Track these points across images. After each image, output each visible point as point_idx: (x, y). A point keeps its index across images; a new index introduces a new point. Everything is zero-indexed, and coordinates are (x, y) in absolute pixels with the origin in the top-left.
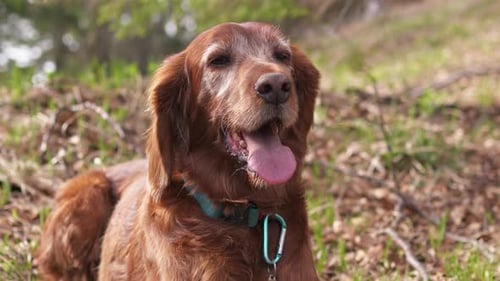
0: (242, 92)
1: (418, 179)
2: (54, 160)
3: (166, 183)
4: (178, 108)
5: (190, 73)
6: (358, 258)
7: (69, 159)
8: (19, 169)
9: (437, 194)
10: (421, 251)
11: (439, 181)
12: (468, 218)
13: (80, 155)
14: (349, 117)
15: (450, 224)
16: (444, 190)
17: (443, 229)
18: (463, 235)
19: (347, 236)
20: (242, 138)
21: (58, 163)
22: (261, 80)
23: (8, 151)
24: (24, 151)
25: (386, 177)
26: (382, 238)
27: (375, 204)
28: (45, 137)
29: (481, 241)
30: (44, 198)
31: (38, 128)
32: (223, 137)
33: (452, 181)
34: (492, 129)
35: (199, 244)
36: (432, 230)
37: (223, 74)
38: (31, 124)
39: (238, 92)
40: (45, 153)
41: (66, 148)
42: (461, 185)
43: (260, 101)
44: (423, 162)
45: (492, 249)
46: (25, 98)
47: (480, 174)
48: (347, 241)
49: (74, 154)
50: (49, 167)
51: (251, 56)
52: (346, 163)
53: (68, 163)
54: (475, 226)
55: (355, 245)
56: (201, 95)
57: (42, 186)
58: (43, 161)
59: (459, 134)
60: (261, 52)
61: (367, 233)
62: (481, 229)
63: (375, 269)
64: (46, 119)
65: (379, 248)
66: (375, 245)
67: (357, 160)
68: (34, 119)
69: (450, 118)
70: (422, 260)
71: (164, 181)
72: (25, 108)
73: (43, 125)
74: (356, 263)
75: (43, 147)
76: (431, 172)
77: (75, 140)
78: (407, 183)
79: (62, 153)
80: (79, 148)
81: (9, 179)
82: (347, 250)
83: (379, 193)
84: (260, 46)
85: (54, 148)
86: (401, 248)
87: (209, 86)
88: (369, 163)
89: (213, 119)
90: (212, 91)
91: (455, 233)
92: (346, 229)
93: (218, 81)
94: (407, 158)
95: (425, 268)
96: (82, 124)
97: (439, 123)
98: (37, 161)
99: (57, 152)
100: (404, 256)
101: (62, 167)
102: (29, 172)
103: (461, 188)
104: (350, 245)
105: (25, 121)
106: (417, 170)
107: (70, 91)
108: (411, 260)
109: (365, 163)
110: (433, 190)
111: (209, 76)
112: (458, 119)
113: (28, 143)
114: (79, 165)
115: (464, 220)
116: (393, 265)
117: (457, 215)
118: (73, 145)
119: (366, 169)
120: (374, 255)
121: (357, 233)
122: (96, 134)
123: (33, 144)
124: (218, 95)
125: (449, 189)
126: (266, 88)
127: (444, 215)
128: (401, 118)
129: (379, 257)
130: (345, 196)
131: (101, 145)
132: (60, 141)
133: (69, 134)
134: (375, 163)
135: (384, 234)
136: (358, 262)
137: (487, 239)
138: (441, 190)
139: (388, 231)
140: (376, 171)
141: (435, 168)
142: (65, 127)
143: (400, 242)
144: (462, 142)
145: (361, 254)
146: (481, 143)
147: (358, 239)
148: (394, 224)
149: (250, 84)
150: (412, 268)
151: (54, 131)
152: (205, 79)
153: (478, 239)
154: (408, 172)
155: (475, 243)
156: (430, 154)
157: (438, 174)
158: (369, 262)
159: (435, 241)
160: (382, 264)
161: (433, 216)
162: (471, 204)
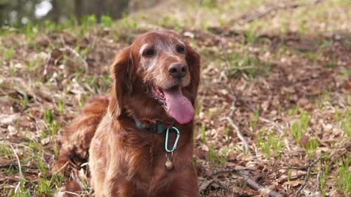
0: (161, 71)
1: (245, 83)
2: (51, 80)
3: (120, 114)
4: (127, 75)
5: (133, 57)
6: (212, 133)
7: (59, 78)
8: (32, 86)
9: (255, 91)
10: (244, 129)
11: (256, 84)
12: (270, 107)
13: (65, 76)
14: (209, 45)
15: (261, 111)
16: (259, 89)
17: (257, 115)
18: (267, 118)
19: (206, 121)
20: (162, 92)
21: (53, 81)
22: (171, 66)
23: (26, 75)
24: (35, 75)
25: (228, 83)
26: (225, 122)
27: (222, 98)
28: (46, 67)
29: (277, 122)
30: (46, 103)
31: (42, 60)
32: (150, 90)
33: (263, 84)
34: (285, 50)
35: (131, 142)
36: (251, 115)
37: (151, 60)
38: (38, 58)
39: (159, 70)
40: (46, 76)
41: (57, 72)
42: (267, 86)
43: (171, 77)
44: (247, 74)
45: (282, 127)
46: (35, 42)
47: (278, 79)
48: (207, 123)
49: (62, 75)
50: (48, 84)
51: (164, 51)
52: (207, 74)
53: (58, 81)
54: (274, 112)
55: (211, 125)
56: (139, 69)
57: (45, 96)
58: (45, 80)
59: (268, 54)
60: (169, 49)
61: (217, 118)
62: (277, 114)
63: (220, 141)
64: (46, 56)
65: (223, 128)
66: (221, 126)
67: (213, 72)
68: (39, 55)
69: (263, 43)
70: (245, 135)
71: (118, 112)
72: (35, 49)
73: (45, 58)
74: (211, 137)
75: (45, 72)
76: (252, 79)
77: (62, 67)
78: (240, 86)
79: (55, 75)
80: (64, 71)
81: (27, 92)
82: (206, 129)
83: (224, 92)
84: (169, 45)
85: (50, 72)
86: (234, 129)
87: (143, 65)
88: (219, 75)
89: (145, 82)
90: (145, 68)
91: (263, 117)
92: (206, 117)
93: (148, 63)
94: (239, 71)
95: (247, 140)
96: (65, 57)
97: (258, 47)
98: (42, 81)
99: (52, 74)
100: (236, 134)
101: (55, 84)
102: (38, 88)
103: (268, 87)
104: (208, 125)
105: (35, 56)
106: (245, 79)
107: (59, 37)
108: (240, 136)
109: (217, 74)
110: (253, 89)
111: (143, 61)
112: (268, 44)
113: (37, 69)
114: (64, 82)
115: (268, 109)
116: (230, 138)
117: (265, 106)
118: (61, 70)
119: (218, 78)
120: (221, 131)
121: (212, 119)
122: (73, 63)
123: (39, 70)
124: (148, 70)
125: (261, 89)
126: (174, 70)
127: (258, 106)
128: (237, 45)
129: (223, 133)
130: (207, 95)
131: (76, 69)
132: (54, 68)
133: (59, 64)
134: (223, 74)
135: (226, 120)
136: (212, 136)
137: (280, 121)
138: (257, 89)
139: (228, 118)
140: (223, 79)
141: (254, 77)
142: (56, 61)
143: (234, 126)
144: (269, 59)
145: (214, 131)
146: (279, 59)
147: (212, 122)
148: (231, 114)
149: (166, 67)
150: (239, 140)
151: (51, 63)
152: (141, 62)
153: (275, 121)
154: (240, 79)
155: (273, 123)
156: (251, 69)
157: (256, 80)
158: (218, 137)
159: (253, 122)
160: (224, 138)
161: (252, 106)
162: (272, 99)
